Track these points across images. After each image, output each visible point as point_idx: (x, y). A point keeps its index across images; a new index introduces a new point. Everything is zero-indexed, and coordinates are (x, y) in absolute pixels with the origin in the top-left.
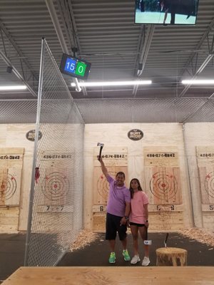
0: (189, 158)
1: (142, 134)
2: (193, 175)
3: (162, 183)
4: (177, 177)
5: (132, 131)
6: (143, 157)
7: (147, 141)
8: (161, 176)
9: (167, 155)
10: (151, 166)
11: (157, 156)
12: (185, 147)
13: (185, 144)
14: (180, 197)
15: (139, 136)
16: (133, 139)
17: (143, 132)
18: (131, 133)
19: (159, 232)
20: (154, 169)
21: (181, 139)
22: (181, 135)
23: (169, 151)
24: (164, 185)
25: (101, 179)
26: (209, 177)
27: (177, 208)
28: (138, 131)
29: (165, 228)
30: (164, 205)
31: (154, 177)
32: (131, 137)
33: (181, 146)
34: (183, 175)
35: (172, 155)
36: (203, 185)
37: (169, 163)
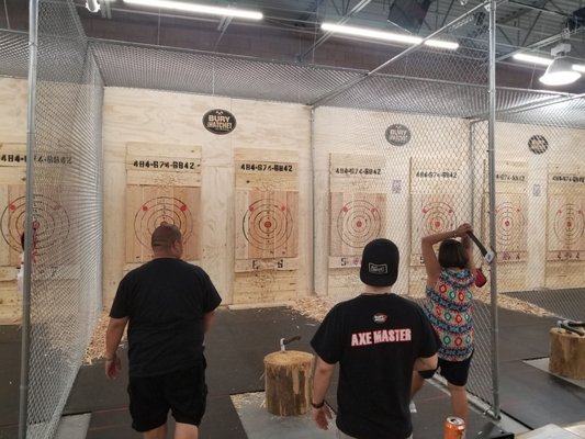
0: (316, 174)
1: (233, 121)
2: (321, 206)
3: (265, 220)
4: (292, 209)
5: (213, 113)
6: (232, 170)
7: (242, 138)
8: (265, 208)
9: (278, 168)
10: (248, 188)
11: (260, 168)
12: (311, 154)
13: (312, 149)
14: (294, 246)
15: (226, 126)
16: (213, 130)
17: (236, 118)
18: (211, 118)
19: (254, 306)
20: (253, 194)
21: (306, 137)
22: (307, 129)
23: (282, 160)
24: (268, 225)
25: (142, 212)
26: (345, 209)
27: (288, 264)
28: (226, 114)
29: (264, 299)
30: (265, 260)
31: (251, 209)
32: (210, 125)
33: (304, 152)
34: (304, 206)
35: (288, 168)
36: (334, 223)
37: (281, 183)
